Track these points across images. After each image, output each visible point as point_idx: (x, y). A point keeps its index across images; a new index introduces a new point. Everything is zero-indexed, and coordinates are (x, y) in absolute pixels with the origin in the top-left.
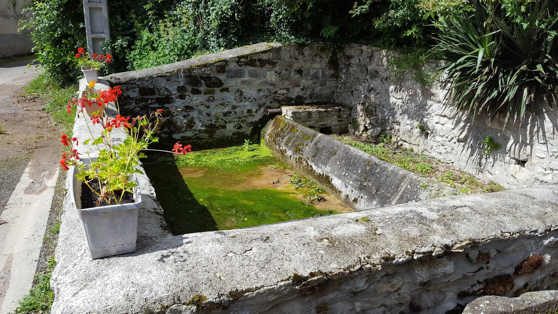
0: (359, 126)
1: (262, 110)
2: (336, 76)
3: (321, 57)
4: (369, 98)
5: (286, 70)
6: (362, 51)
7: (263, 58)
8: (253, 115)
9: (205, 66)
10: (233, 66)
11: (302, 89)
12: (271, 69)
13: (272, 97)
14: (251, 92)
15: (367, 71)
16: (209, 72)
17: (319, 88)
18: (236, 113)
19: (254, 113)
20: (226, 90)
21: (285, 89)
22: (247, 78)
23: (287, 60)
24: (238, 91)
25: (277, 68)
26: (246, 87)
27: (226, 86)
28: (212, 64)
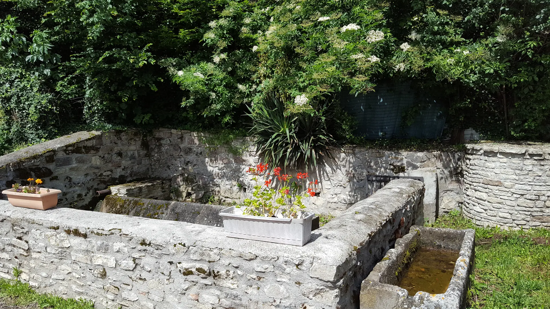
0: (181, 193)
1: (91, 193)
2: (148, 155)
3: (135, 140)
4: (187, 170)
5: (108, 154)
6: (171, 133)
7: (88, 145)
8: (83, 199)
9: (35, 157)
10: (61, 155)
11: (123, 169)
12: (95, 155)
13: (99, 180)
14: (79, 177)
15: (180, 149)
16: (38, 163)
17: (136, 167)
18: (67, 199)
19: (84, 197)
20: (56, 178)
21: (109, 171)
22: (74, 165)
23: (109, 145)
24: (67, 178)
25: (100, 153)
26: (74, 173)
27: (55, 174)
28: (42, 155)
